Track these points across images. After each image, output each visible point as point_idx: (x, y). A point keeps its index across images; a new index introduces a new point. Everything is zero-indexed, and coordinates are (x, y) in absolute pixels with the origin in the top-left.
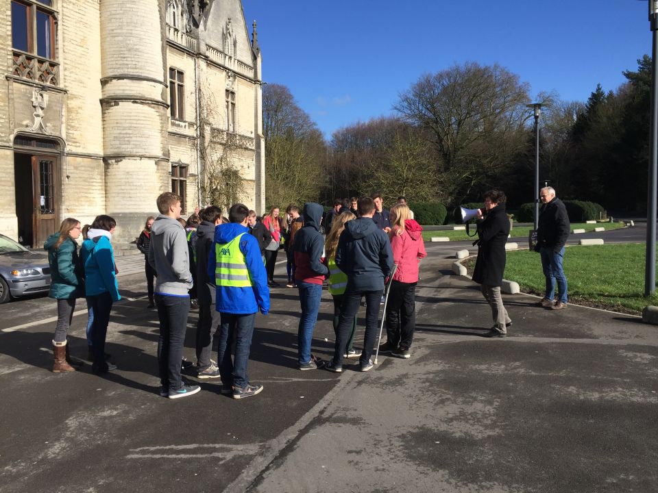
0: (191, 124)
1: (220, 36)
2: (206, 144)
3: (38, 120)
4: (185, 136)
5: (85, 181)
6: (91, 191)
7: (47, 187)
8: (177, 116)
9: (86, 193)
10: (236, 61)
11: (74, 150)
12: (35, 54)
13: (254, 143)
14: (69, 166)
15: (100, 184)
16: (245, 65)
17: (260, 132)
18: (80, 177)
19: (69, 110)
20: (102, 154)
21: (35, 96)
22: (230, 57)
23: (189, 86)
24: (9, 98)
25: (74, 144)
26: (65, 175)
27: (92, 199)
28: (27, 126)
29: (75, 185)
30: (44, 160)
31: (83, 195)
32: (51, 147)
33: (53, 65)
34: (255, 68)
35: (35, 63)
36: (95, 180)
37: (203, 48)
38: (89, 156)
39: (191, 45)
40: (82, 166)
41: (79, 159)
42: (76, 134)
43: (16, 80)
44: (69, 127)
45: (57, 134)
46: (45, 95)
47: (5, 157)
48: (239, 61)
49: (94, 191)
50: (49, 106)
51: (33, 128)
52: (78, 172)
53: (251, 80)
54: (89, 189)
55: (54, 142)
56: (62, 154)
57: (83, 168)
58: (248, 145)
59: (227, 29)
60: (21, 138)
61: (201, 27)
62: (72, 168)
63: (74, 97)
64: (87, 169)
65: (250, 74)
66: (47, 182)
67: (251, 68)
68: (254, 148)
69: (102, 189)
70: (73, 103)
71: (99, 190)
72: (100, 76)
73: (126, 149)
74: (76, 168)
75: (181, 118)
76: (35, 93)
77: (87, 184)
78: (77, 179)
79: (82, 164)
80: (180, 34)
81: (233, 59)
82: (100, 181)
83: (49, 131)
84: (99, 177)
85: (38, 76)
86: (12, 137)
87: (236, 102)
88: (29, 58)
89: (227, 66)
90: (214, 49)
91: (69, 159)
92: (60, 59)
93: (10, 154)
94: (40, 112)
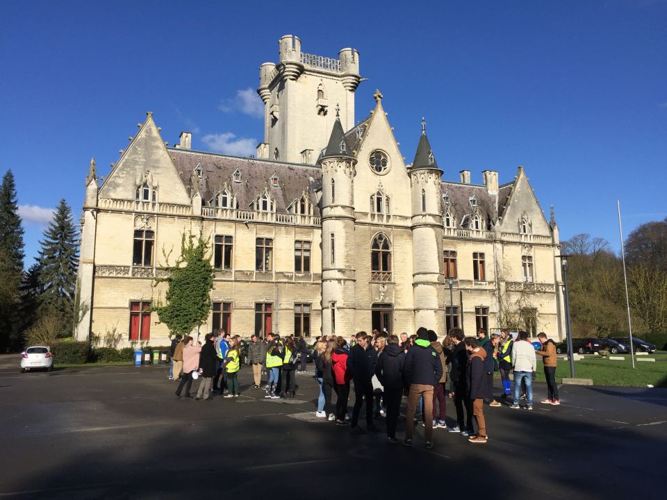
0: (490, 283)
1: (516, 224)
2: (502, 293)
3: (382, 297)
4: (486, 290)
5: (404, 321)
6: (407, 325)
8: (480, 279)
9: (405, 327)
10: (532, 237)
11: (399, 308)
12: (381, 270)
13: (554, 288)
14: (396, 315)
16: (541, 236)
17: (559, 279)
18: (402, 320)
19: (396, 291)
20: (412, 307)
21: (381, 288)
22: (527, 235)
23: (488, 260)
24: (370, 290)
25: (398, 305)
26: (394, 319)
28: (377, 300)
29: (399, 323)
30: (386, 313)
31: (403, 327)
32: (388, 307)
33: (389, 273)
34: (552, 236)
35: (381, 274)
36: (409, 320)
37: (499, 236)
38: (406, 310)
39: (491, 237)
40: (403, 314)
41: (401, 312)
42: (399, 300)
43: (373, 283)
44: (396, 298)
45: (389, 302)
46: (386, 287)
47: (368, 313)
48: (534, 236)
50: (387, 291)
51: (379, 301)
53: (548, 245)
55: (389, 305)
56: (393, 310)
58: (547, 290)
59: (522, 218)
60: (374, 305)
61: (498, 223)
63: (399, 285)
64: (405, 315)
65: (549, 241)
66: (387, 322)
67: (548, 237)
68: (554, 291)
70: (398, 288)
71: (411, 325)
72: (412, 273)
73: (421, 306)
74: (399, 316)
75: (483, 279)
76: (381, 286)
78: (400, 320)
80: (481, 233)
81: (528, 237)
82: (412, 321)
83: (387, 301)
84: (411, 319)
85: (382, 279)
86: (371, 305)
87: (533, 262)
88: (378, 273)
89: (523, 241)
90: (510, 234)
91: (396, 312)
92: (392, 271)
93: (370, 312)
94: (383, 294)
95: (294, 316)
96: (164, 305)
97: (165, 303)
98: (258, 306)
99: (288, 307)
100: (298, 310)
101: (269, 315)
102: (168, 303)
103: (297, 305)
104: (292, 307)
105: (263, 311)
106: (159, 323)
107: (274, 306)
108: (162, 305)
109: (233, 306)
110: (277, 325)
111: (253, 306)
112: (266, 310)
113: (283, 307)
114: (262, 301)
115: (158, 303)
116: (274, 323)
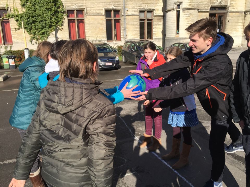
3: (219, 0)
5: (235, 22)
6: (237, 26)
7: (220, 26)
9: (235, 27)
11: (232, 10)
14: (229, 17)
15: (242, 23)
18: (233, 21)
20: (244, 10)
25: (232, 8)
26: (227, 20)
27: (237, 29)
28: (215, 3)
29: (231, 24)
30: (220, 15)
31: (234, 28)
32: (223, 10)
36: (240, 22)
38: (238, 12)
40: (235, 16)
44: (231, 1)
45: (225, 5)
49: (239, 26)
52: (233, 19)
54: (237, 25)
55: (224, 8)
56: (227, 12)
57: (235, 17)
62: (231, 17)
64: (237, 17)
66: (220, 24)
69: (242, 25)
71: (241, 25)
77: (236, 23)
78: (232, 22)
79: (235, 15)
82: (242, 22)
83: (223, 4)
84: (241, 20)
86: (209, 8)
91: (230, 14)
93: (208, 14)
95: (139, 21)
96: (21, 12)
97: (21, 11)
98: (108, 12)
99: (134, 13)
100: (143, 16)
101: (117, 21)
102: (24, 10)
103: (142, 11)
104: (138, 14)
105: (113, 18)
106: (19, 29)
107: (122, 13)
108: (18, 11)
109: (85, 13)
110: (125, 29)
111: (104, 13)
112: (115, 16)
113: (129, 13)
114: (111, 7)
115: (14, 10)
116: (122, 28)
